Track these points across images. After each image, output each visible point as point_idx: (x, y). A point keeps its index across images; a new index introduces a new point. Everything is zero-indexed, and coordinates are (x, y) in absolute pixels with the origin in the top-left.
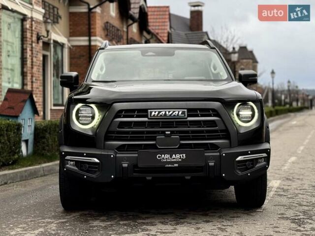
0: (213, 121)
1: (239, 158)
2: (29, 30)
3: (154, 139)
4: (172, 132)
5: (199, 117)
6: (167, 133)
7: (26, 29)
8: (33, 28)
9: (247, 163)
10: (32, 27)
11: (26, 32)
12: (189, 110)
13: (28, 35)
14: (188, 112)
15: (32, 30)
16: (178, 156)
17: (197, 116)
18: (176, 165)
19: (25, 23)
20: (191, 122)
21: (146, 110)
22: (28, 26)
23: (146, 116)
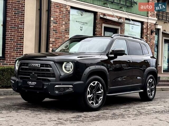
0: (49, 69)
1: (56, 86)
2: (146, 28)
3: (29, 75)
4: (35, 73)
5: (44, 67)
6: (33, 73)
7: (144, 28)
8: (149, 28)
9: (61, 89)
10: (147, 27)
11: (144, 30)
12: (41, 64)
13: (145, 31)
14: (40, 65)
15: (147, 29)
16: (34, 83)
17: (43, 67)
18: (33, 86)
19: (143, 25)
20: (42, 69)
21: (27, 64)
22: (145, 27)
23: (27, 66)
